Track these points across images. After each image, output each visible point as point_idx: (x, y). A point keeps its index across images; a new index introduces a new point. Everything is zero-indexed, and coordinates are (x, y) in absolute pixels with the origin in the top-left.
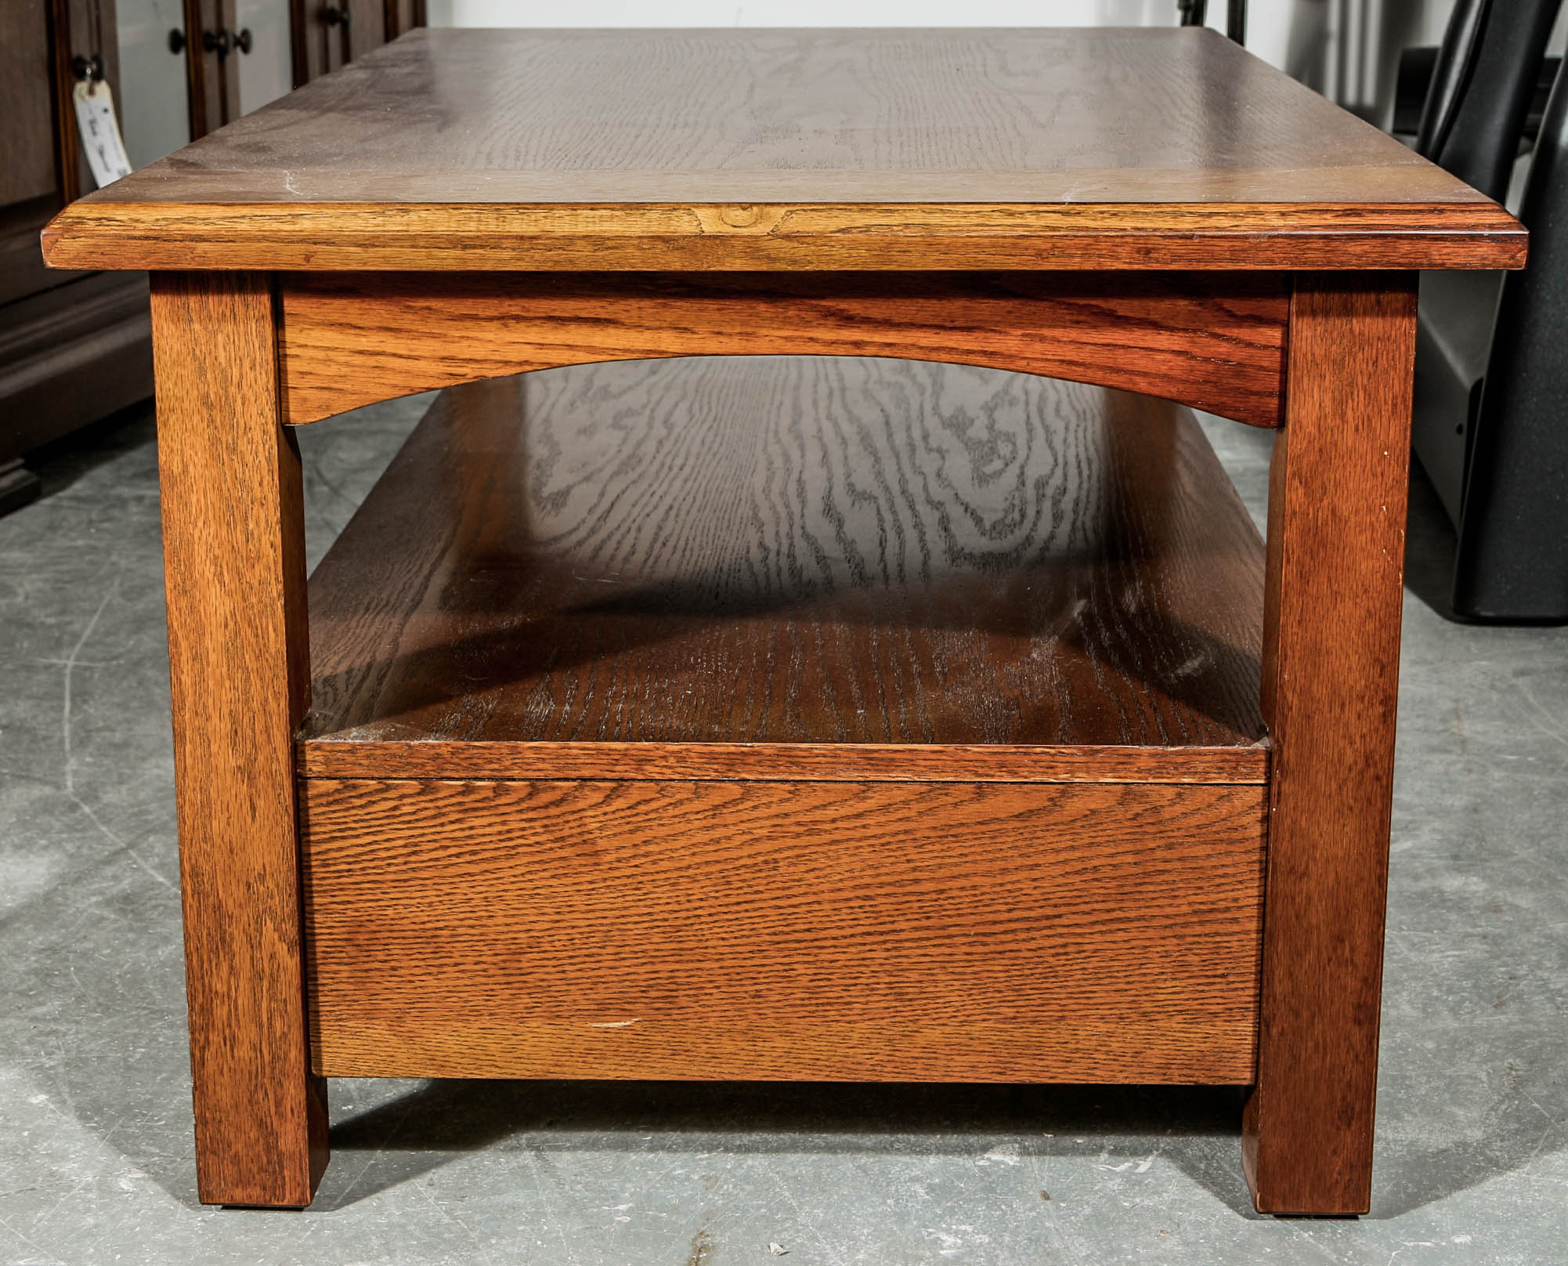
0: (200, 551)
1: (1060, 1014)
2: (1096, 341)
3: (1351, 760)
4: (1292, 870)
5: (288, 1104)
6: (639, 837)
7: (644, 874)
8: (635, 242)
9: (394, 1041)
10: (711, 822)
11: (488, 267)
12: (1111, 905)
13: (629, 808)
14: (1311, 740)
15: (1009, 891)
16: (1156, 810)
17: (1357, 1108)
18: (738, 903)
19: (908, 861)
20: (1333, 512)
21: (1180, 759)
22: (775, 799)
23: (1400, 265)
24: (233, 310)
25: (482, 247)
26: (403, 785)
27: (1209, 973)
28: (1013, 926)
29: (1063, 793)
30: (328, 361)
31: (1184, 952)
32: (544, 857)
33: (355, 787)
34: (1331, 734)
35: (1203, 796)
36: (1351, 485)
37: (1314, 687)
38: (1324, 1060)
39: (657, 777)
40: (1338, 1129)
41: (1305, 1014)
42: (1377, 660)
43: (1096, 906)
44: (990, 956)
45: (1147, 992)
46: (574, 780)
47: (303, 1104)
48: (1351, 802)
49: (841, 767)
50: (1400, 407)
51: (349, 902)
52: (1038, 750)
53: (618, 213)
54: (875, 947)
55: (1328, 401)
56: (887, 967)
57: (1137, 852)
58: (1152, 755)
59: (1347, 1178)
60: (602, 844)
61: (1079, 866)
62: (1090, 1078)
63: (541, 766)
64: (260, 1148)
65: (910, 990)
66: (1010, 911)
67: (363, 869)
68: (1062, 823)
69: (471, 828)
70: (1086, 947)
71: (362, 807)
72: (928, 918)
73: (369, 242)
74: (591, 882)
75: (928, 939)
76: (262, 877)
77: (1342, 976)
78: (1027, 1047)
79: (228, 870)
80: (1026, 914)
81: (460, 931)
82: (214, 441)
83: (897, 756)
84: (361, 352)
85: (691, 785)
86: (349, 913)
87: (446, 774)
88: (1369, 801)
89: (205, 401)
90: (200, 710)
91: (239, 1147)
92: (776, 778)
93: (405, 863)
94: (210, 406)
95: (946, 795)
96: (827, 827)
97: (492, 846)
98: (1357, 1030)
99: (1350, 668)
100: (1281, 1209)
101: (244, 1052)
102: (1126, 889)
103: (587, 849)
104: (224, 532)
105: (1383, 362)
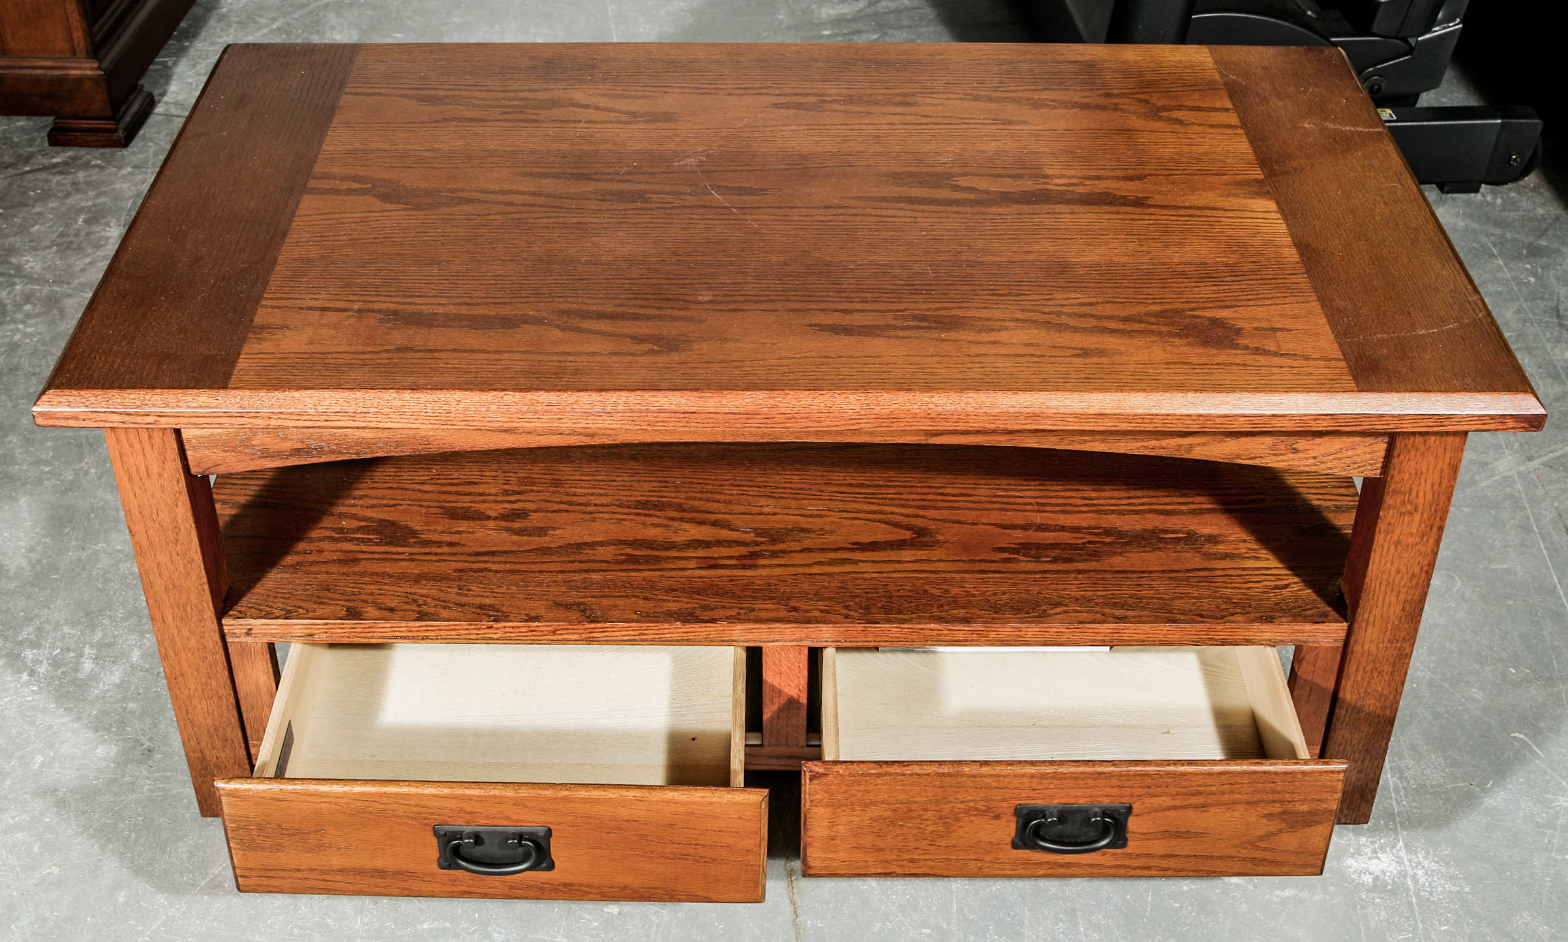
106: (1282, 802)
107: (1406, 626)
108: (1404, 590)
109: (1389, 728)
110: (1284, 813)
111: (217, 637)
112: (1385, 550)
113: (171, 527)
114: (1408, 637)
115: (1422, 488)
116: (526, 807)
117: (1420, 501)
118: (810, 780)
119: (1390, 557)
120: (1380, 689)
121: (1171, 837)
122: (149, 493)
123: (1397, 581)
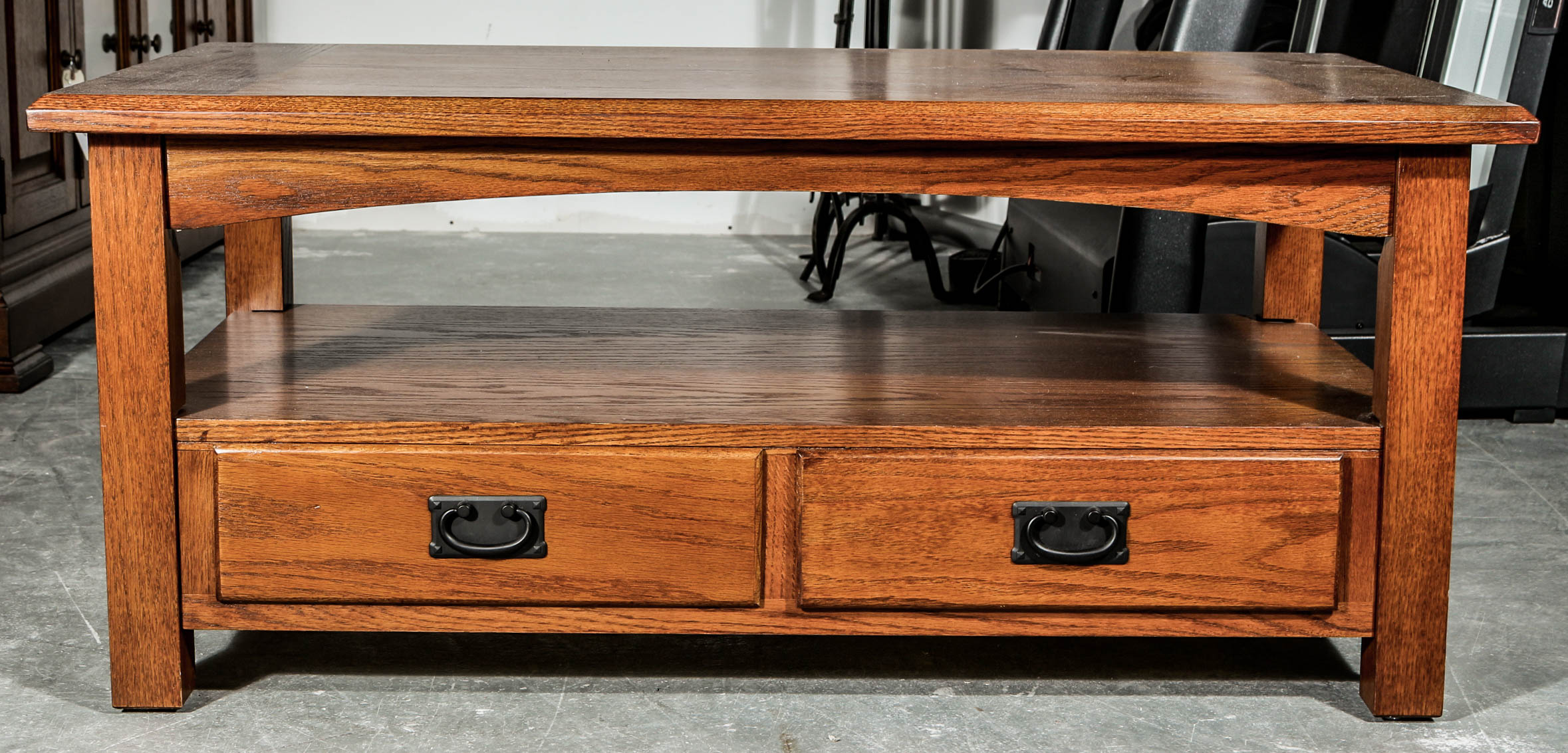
106: (1281, 501)
107: (1442, 425)
108: (1433, 376)
109: (1445, 570)
110: (1287, 516)
111: (168, 440)
112: (1406, 324)
113: (141, 288)
114: (1446, 441)
115: (1432, 242)
116: (523, 468)
117: (1433, 259)
118: (805, 467)
119: (1412, 334)
120: (1426, 513)
121: (1173, 549)
122: (124, 245)
123: (1424, 364)
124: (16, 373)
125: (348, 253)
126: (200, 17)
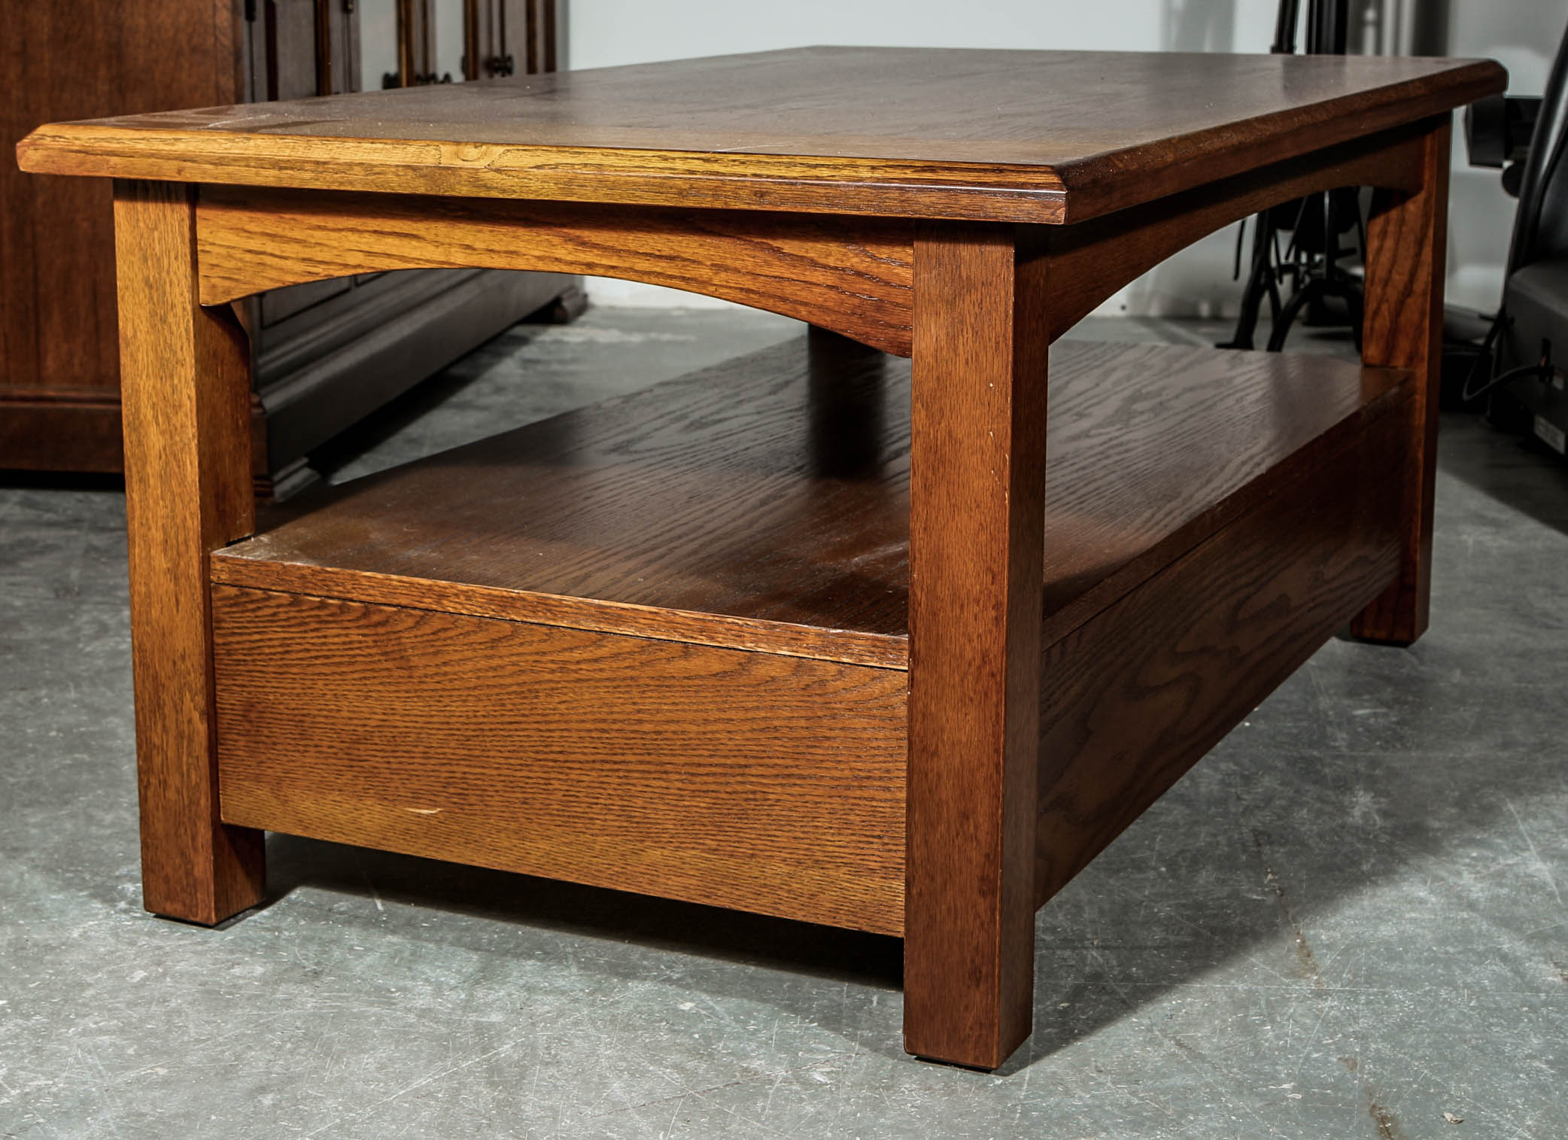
0: (144, 397)
1: (751, 852)
2: (767, 273)
3: (971, 656)
4: (924, 749)
5: (200, 840)
6: (439, 660)
7: (444, 690)
8: (393, 169)
9: (274, 802)
10: (490, 652)
11: (296, 185)
12: (790, 762)
13: (433, 634)
14: (938, 635)
15: (710, 739)
16: (822, 683)
17: (984, 972)
18: (511, 723)
19: (634, 704)
20: (950, 436)
21: (840, 641)
22: (536, 639)
23: (961, 215)
24: (164, 215)
25: (292, 169)
26: (279, 597)
27: (868, 833)
28: (714, 769)
29: (750, 660)
30: (230, 256)
31: (848, 812)
32: (375, 666)
33: (248, 594)
34: (953, 630)
35: (858, 674)
36: (963, 412)
37: (939, 588)
38: (955, 923)
39: (452, 610)
40: (969, 987)
41: (939, 879)
42: (989, 569)
43: (779, 762)
44: (697, 793)
45: (819, 842)
46: (395, 606)
47: (210, 842)
48: (972, 694)
49: (582, 617)
50: (1002, 345)
51: (244, 686)
52: (730, 620)
53: (387, 147)
54: (610, 773)
55: (943, 337)
56: (620, 792)
57: (808, 719)
58: (818, 635)
59: (977, 1034)
60: (415, 661)
61: (763, 725)
62: (776, 912)
63: (371, 592)
64: (181, 873)
65: (637, 814)
66: (711, 756)
67: (253, 661)
68: (750, 686)
69: (325, 637)
70: (771, 796)
71: (253, 610)
72: (649, 754)
73: (219, 161)
74: (407, 692)
75: (649, 772)
76: (183, 657)
77: (968, 849)
78: (727, 877)
79: (162, 649)
80: (723, 761)
81: (319, 719)
82: (153, 314)
83: (623, 613)
84: (250, 251)
85: (475, 620)
86: (245, 694)
87: (308, 591)
88: (986, 694)
89: (147, 281)
90: (144, 522)
91: (169, 870)
92: (536, 621)
93: (282, 659)
94: (151, 287)
95: (661, 650)
96: (573, 667)
97: (338, 653)
98: (981, 900)
99: (967, 574)
100: (923, 1052)
101: (171, 794)
102: (801, 750)
103: (403, 663)
104: (159, 386)
105: (986, 304)
124: (277, 495)
125: (667, 337)
126: (497, 53)
